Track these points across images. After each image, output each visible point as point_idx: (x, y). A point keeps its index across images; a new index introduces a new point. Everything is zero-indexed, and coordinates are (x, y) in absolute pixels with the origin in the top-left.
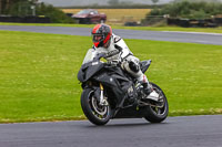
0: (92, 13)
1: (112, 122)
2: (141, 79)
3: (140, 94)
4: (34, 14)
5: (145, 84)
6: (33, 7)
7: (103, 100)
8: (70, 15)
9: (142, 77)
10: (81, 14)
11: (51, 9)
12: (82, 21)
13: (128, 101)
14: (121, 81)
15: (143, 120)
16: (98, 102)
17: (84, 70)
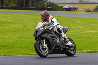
0: (71, 6)
1: (49, 56)
2: (63, 36)
3: (63, 43)
4: (46, 7)
5: (65, 39)
6: (45, 4)
7: (45, 45)
8: (62, 7)
9: (64, 35)
10: (66, 7)
11: (53, 4)
12: (67, 10)
13: (57, 46)
14: (53, 37)
15: (65, 55)
16: (42, 47)
17: (36, 32)
